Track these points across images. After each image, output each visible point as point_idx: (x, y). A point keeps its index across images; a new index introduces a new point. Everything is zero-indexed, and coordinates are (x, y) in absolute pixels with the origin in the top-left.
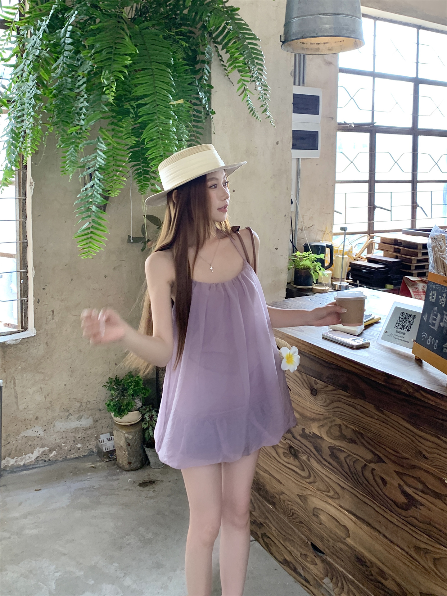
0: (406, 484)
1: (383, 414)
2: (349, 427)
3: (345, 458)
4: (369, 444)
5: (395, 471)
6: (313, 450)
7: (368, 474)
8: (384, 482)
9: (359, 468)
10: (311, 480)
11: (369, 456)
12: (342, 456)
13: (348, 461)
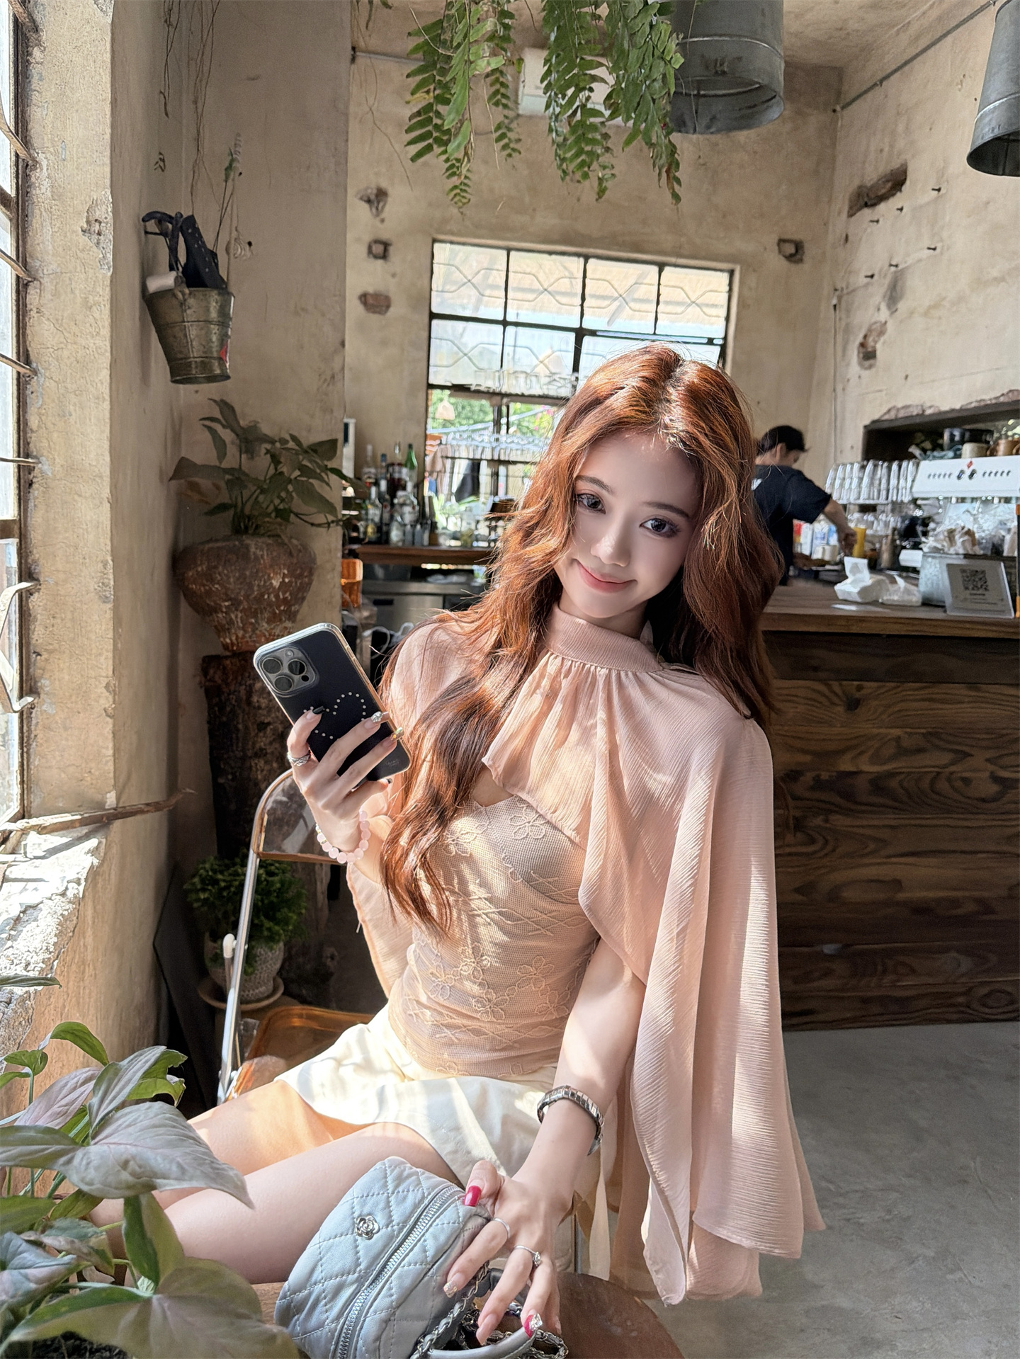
0: (1002, 767)
1: (978, 690)
2: (916, 733)
3: (901, 783)
4: (949, 742)
5: (988, 760)
6: (838, 800)
7: (943, 785)
8: (966, 781)
9: (925, 784)
10: (825, 851)
11: (945, 758)
12: (894, 783)
13: (905, 784)
